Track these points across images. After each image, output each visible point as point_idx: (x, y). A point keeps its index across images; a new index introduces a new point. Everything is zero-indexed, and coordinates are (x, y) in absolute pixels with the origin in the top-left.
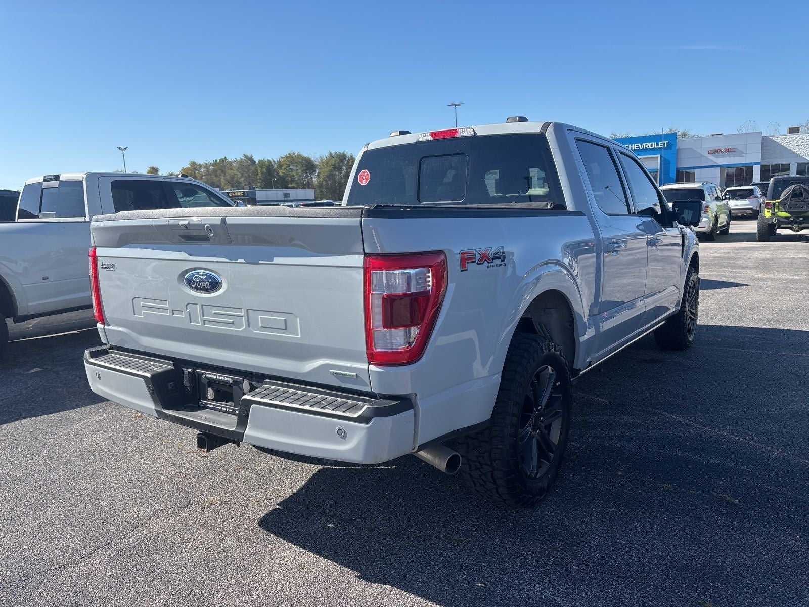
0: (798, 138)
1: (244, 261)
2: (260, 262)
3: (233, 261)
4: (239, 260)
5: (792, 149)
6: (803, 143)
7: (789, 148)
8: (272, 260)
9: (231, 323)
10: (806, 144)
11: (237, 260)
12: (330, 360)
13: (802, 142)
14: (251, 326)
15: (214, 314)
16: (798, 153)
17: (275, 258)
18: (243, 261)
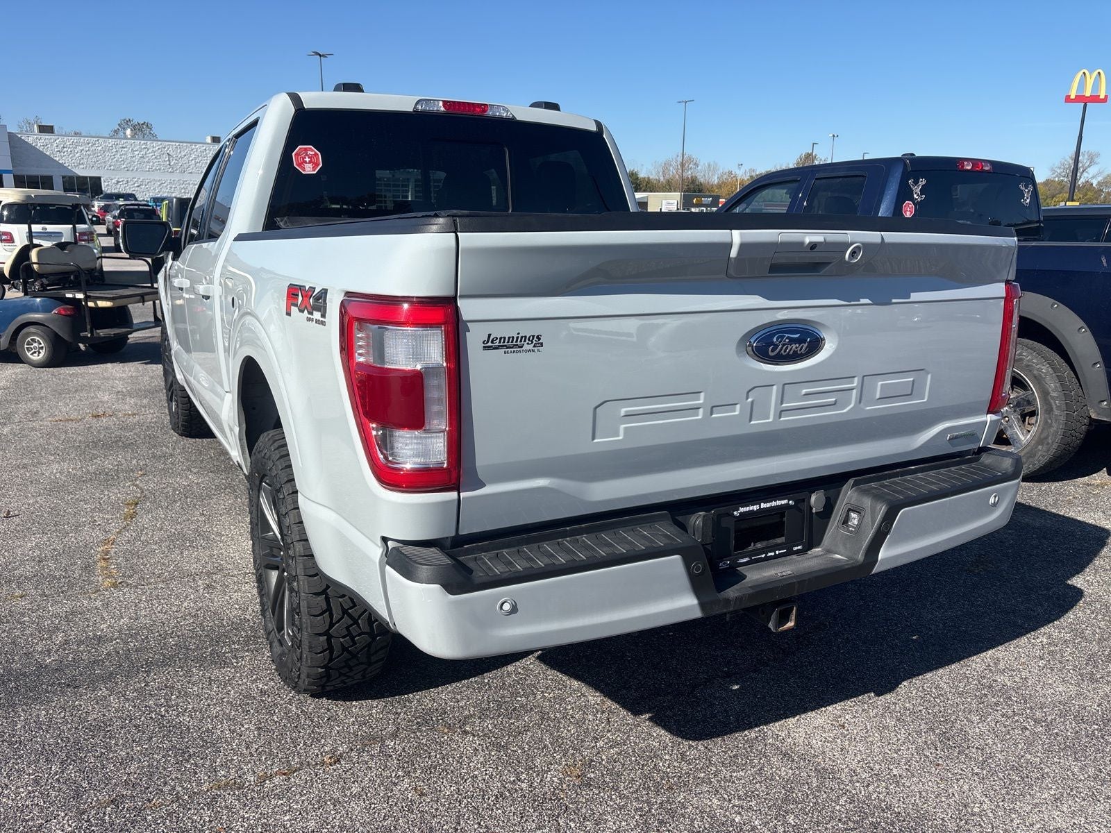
0: (57, 141)
1: (869, 302)
2: (894, 301)
3: (853, 303)
4: (863, 301)
5: (52, 156)
6: (65, 149)
7: (48, 154)
8: (909, 298)
9: (833, 403)
10: (70, 150)
11: (859, 301)
12: (953, 421)
13: (64, 147)
14: (863, 401)
15: (805, 395)
16: (60, 162)
17: (912, 294)
18: (867, 301)
